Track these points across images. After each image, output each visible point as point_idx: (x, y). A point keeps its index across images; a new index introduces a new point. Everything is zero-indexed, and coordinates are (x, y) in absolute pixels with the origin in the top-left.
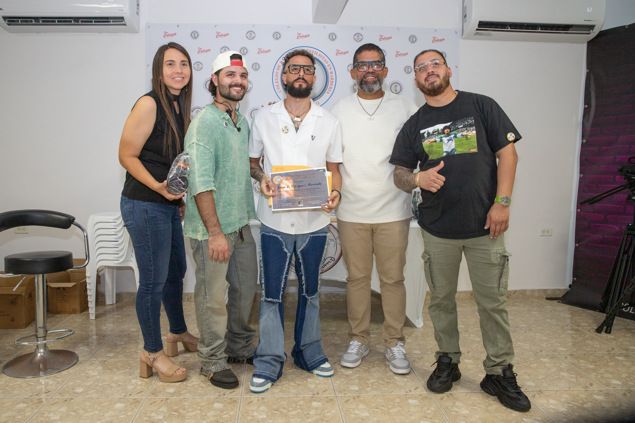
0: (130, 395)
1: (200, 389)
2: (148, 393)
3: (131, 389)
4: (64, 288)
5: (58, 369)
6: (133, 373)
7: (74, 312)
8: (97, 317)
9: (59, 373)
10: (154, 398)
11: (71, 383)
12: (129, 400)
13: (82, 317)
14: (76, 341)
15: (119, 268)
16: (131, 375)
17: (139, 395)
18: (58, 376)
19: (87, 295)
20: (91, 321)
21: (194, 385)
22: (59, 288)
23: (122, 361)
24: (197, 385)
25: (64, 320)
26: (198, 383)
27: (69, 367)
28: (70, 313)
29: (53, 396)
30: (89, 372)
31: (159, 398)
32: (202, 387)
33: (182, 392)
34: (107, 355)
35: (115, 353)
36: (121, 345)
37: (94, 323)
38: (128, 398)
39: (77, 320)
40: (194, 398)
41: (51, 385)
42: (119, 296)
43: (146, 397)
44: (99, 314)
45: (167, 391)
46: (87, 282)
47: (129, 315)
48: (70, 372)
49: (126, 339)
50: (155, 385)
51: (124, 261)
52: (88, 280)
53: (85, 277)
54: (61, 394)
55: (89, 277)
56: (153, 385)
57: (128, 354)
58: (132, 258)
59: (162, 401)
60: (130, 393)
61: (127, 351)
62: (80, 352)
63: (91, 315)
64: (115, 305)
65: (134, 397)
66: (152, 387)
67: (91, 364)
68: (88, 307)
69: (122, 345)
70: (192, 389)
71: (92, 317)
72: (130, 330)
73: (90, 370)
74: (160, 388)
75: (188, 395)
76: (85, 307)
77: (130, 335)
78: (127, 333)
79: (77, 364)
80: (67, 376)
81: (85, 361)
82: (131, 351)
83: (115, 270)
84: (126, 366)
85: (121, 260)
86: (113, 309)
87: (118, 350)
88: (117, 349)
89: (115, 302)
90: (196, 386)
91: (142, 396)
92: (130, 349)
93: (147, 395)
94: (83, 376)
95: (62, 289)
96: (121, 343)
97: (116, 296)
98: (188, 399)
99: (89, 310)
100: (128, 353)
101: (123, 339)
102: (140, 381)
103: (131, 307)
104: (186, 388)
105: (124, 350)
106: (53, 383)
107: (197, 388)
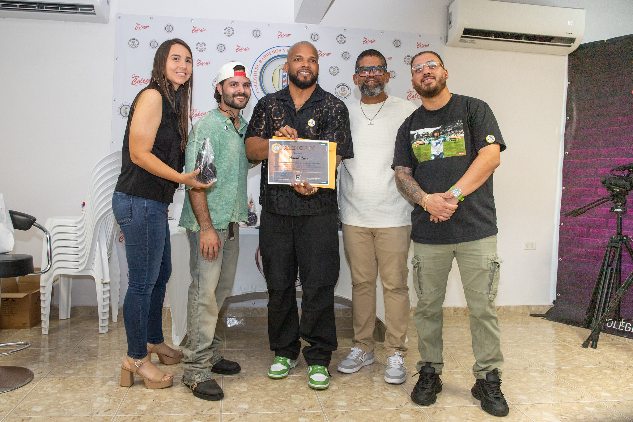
0: (97, 413)
1: (175, 406)
2: (118, 412)
3: (98, 407)
4: (13, 300)
5: (10, 388)
6: (97, 390)
7: (24, 326)
8: (50, 331)
9: (12, 392)
10: (125, 416)
11: (28, 402)
12: (97, 418)
13: (33, 333)
14: (28, 357)
15: (76, 277)
16: (96, 393)
17: (107, 413)
18: (12, 395)
19: (41, 307)
20: (43, 337)
21: (168, 402)
22: (7, 299)
23: (85, 378)
24: (171, 402)
25: (12, 335)
26: (173, 400)
27: (23, 384)
28: (19, 328)
29: (7, 416)
30: (47, 390)
31: (130, 416)
32: (177, 404)
33: (155, 410)
34: (66, 372)
35: (75, 370)
36: (80, 361)
37: (47, 338)
38: (95, 417)
39: (28, 335)
40: (170, 416)
41: (3, 404)
42: (74, 310)
43: (116, 415)
44: (53, 329)
45: (139, 408)
46: (41, 292)
47: (87, 330)
48: (25, 390)
49: (86, 355)
50: (124, 402)
51: (84, 269)
52: (42, 290)
53: (39, 287)
54: (17, 413)
55: (44, 287)
56: (122, 402)
57: (91, 371)
58: (93, 266)
59: (134, 419)
60: (96, 412)
61: (89, 368)
62: (34, 369)
63: (43, 330)
64: (69, 320)
65: (101, 415)
66: (121, 405)
67: (48, 382)
68: (41, 321)
69: (82, 361)
70: (166, 407)
71: (45, 332)
72: (90, 346)
73: (48, 387)
74: (130, 405)
75: (162, 413)
76: (36, 321)
77: (90, 351)
78: (86, 349)
79: (32, 382)
80: (22, 395)
81: (41, 378)
82: (93, 368)
83: (71, 279)
84: (89, 383)
85: (81, 268)
86: (67, 324)
87: (78, 367)
88: (76, 365)
89: (69, 317)
90: (170, 404)
91: (110, 414)
92: (92, 366)
93: (117, 414)
94: (41, 394)
95: (10, 300)
96: (81, 360)
97: (71, 310)
98: (162, 417)
99: (41, 324)
100: (90, 369)
101: (83, 355)
102: (107, 398)
103: (88, 322)
104: (159, 405)
105: (85, 366)
106: (6, 402)
107: (171, 405)
